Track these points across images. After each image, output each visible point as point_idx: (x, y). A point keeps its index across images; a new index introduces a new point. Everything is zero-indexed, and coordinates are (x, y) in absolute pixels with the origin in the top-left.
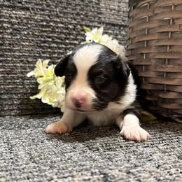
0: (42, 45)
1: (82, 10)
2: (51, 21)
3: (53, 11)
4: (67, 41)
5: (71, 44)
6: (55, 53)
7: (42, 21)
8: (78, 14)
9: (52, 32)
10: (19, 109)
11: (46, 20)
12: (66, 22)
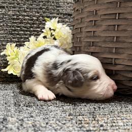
0: (13, 32)
1: (44, 5)
2: (20, 15)
3: (22, 7)
4: (31, 29)
5: (34, 31)
6: (22, 38)
7: (13, 15)
8: (41, 9)
9: (20, 23)
11: (17, 15)
12: (31, 15)
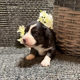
0: (23, 19)
1: (39, 3)
2: (26, 9)
3: (27, 5)
4: (33, 17)
5: (34, 18)
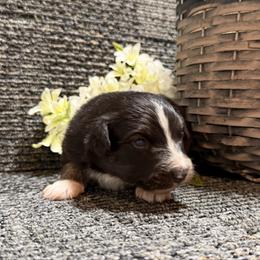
0: (53, 68)
1: (111, 18)
2: (65, 35)
3: (69, 20)
4: (89, 63)
5: (95, 67)
6: (71, 80)
7: (52, 34)
8: (105, 25)
9: (67, 50)
10: (16, 162)
11: (59, 33)
12: (87, 36)
